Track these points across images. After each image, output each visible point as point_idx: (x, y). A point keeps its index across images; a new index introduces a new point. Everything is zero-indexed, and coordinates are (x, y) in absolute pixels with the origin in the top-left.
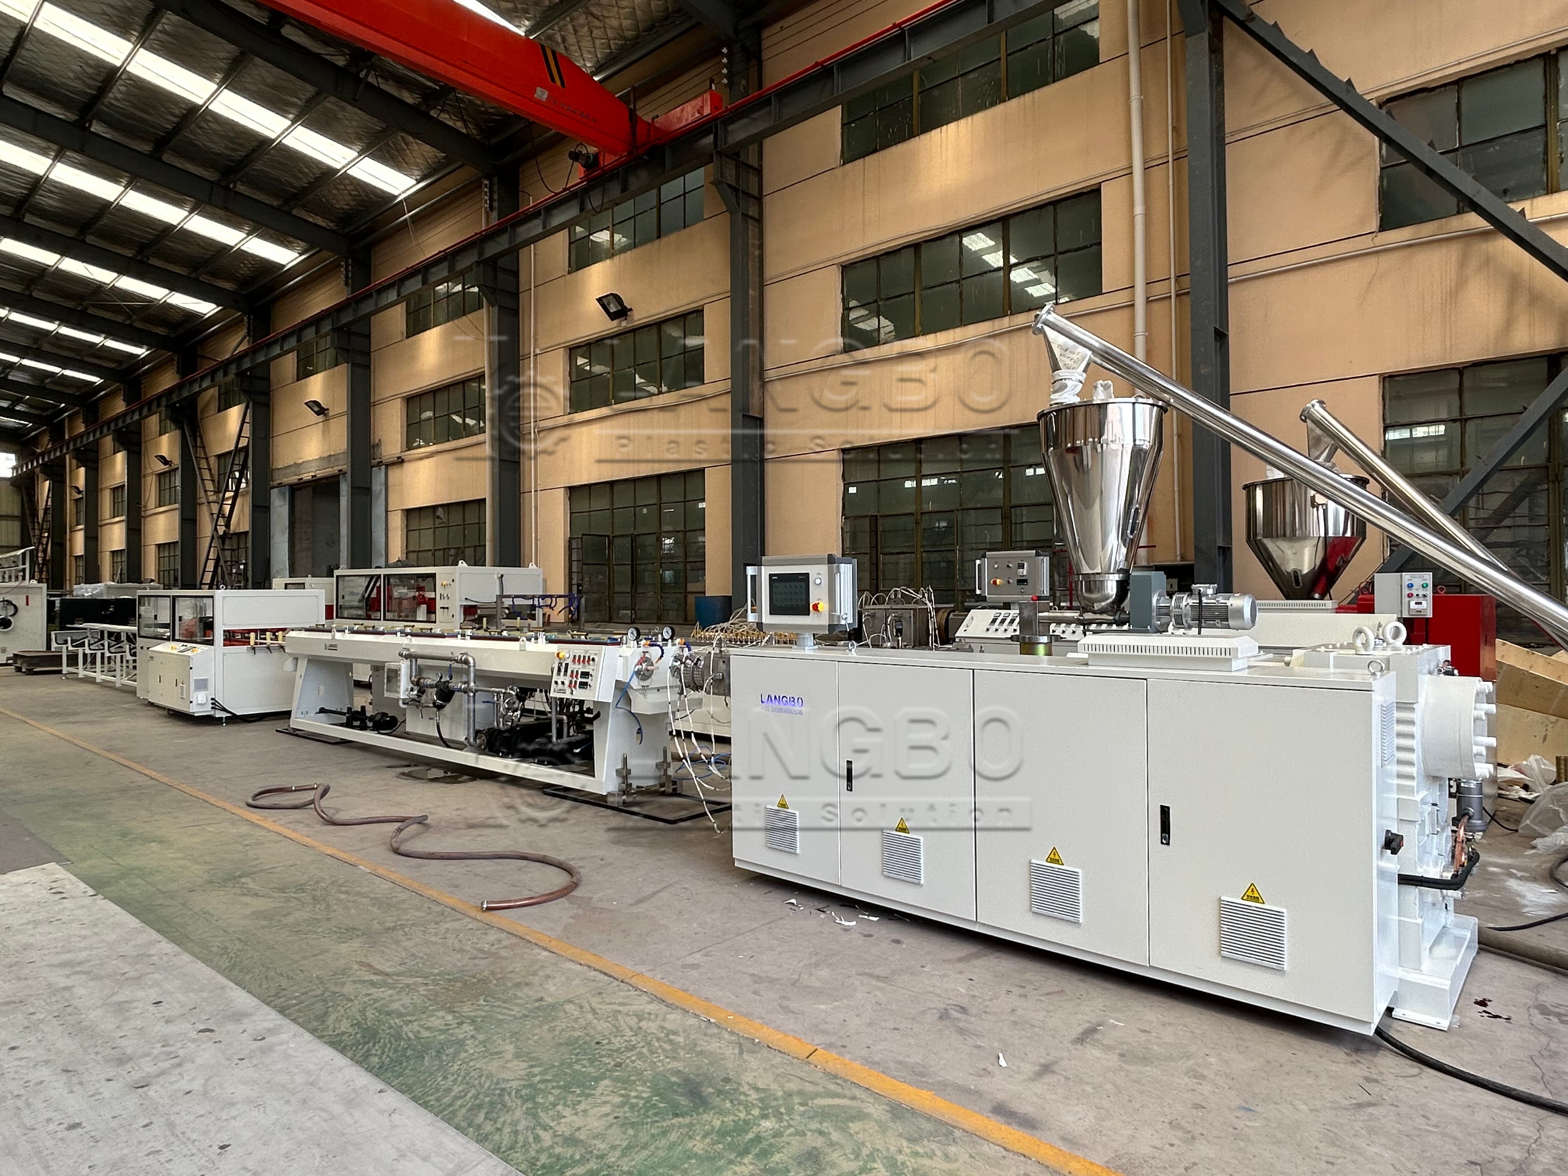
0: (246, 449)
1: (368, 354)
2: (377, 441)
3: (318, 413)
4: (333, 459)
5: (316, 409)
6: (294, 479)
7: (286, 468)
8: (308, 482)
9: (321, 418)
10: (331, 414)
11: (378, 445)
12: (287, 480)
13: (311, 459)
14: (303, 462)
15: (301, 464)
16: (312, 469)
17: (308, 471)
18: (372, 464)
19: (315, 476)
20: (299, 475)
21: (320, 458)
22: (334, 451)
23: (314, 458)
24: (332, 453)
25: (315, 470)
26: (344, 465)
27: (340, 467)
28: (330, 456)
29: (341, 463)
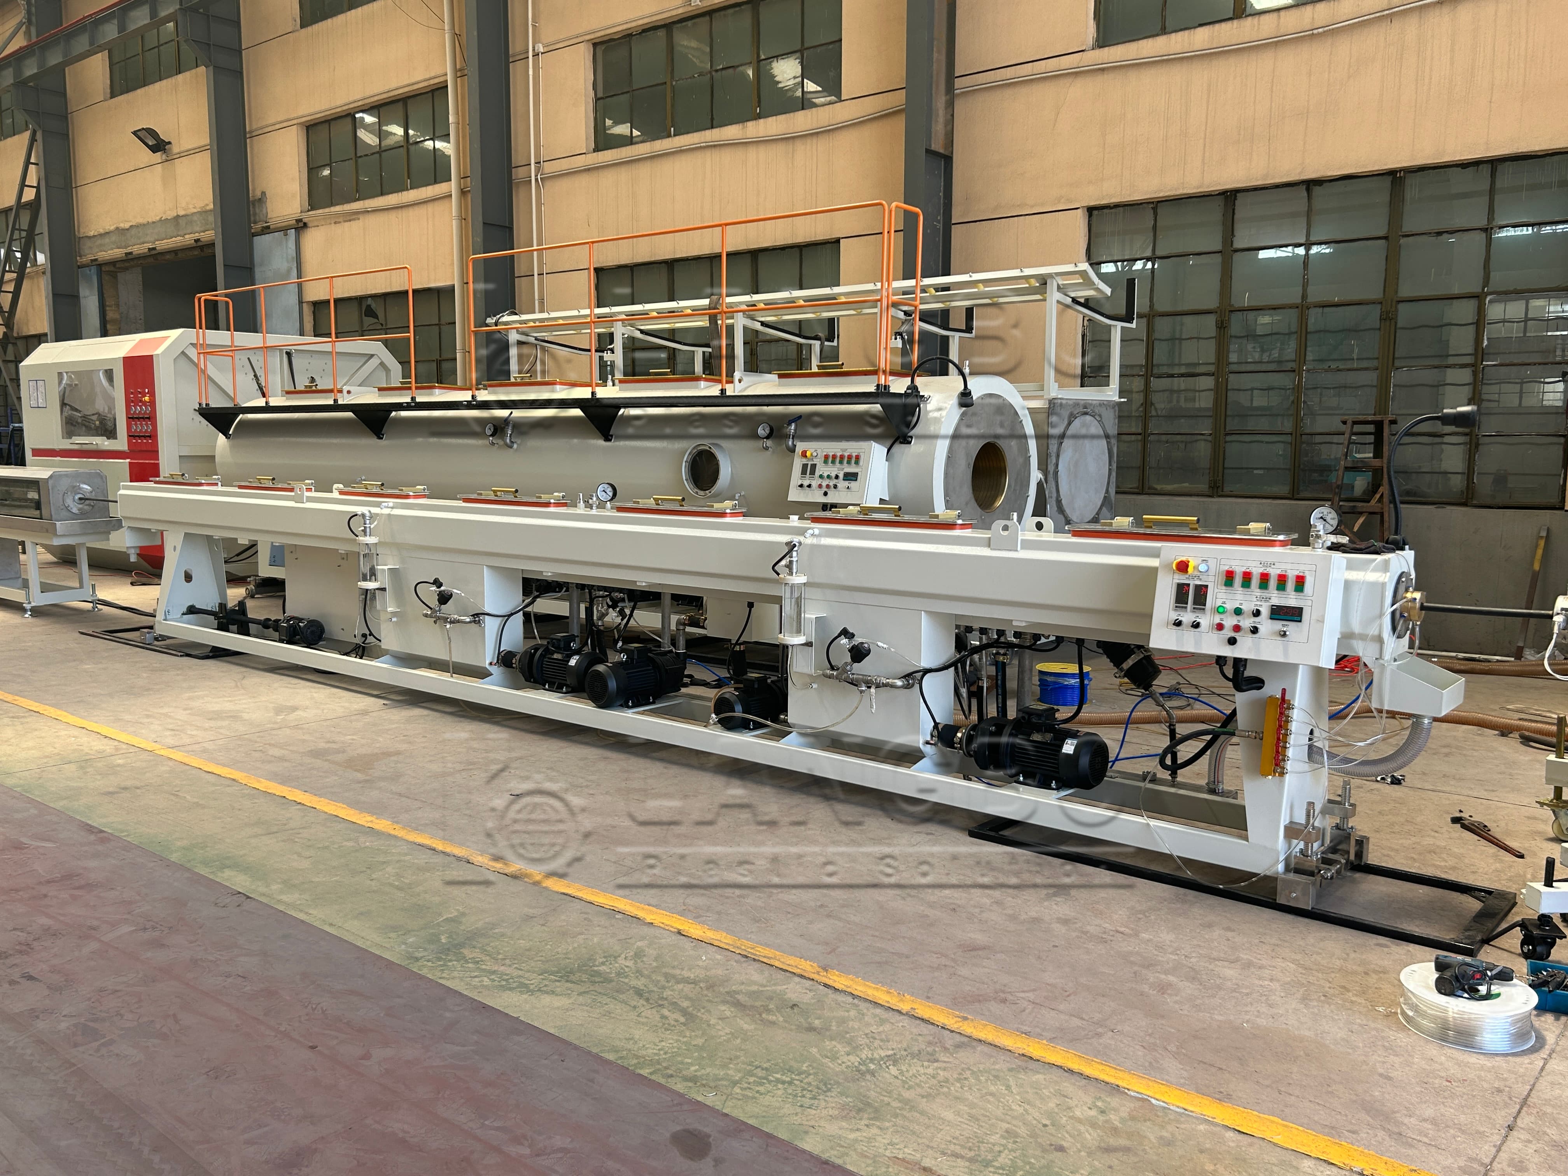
0: (34, 206)
1: (238, 52)
2: (258, 194)
3: (154, 149)
4: (182, 222)
5: (151, 142)
6: (117, 253)
7: (101, 235)
8: (140, 257)
9: (158, 157)
10: (175, 149)
11: (261, 200)
12: (106, 255)
13: (145, 221)
14: (131, 226)
15: (127, 229)
16: (148, 238)
17: (142, 240)
18: (253, 231)
19: (154, 249)
20: (126, 247)
21: (160, 220)
22: (185, 210)
23: (150, 220)
24: (181, 213)
25: (152, 239)
26: (204, 232)
27: (196, 236)
28: (178, 217)
29: (198, 229)
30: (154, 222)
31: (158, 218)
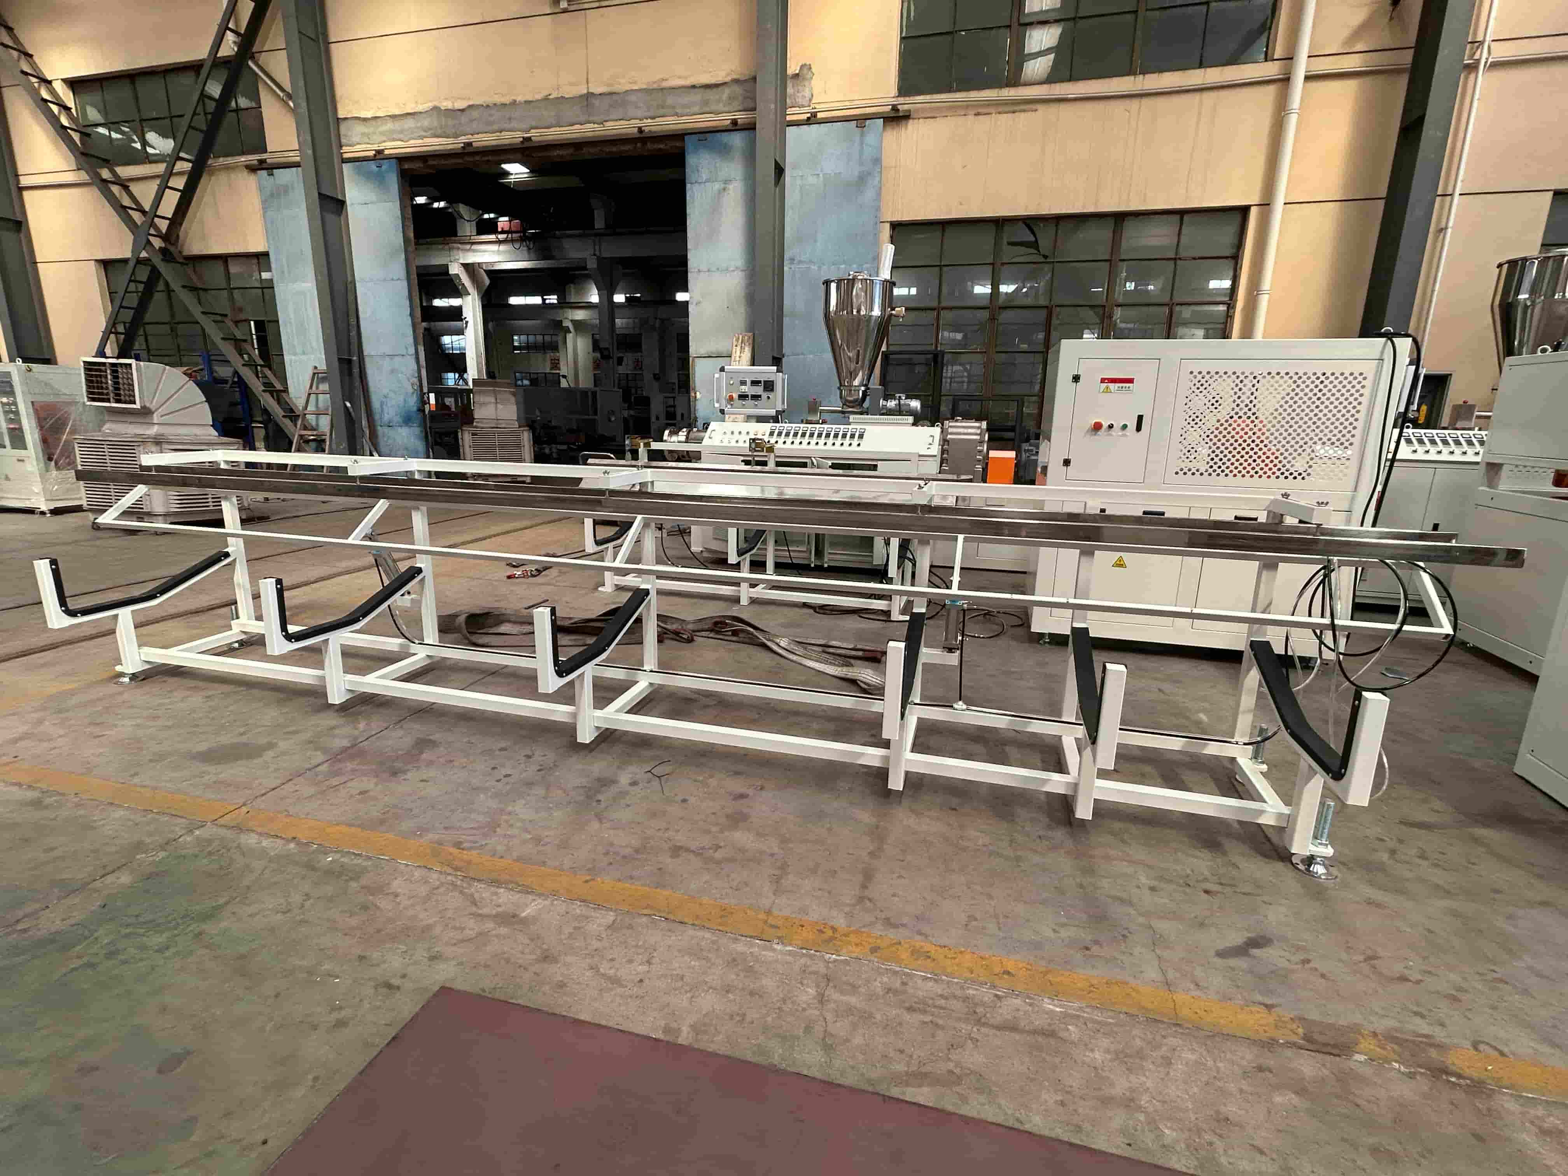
4: (599, 103)
13: (507, 100)
14: (470, 107)
15: (462, 110)
16: (514, 124)
17: (495, 127)
18: (788, 118)
19: (529, 139)
20: (456, 136)
21: (546, 99)
22: (608, 85)
23: (520, 99)
24: (597, 89)
25: (524, 126)
26: (653, 118)
27: (636, 123)
28: (589, 95)
29: (640, 114)
30: (528, 102)
31: (539, 97)
